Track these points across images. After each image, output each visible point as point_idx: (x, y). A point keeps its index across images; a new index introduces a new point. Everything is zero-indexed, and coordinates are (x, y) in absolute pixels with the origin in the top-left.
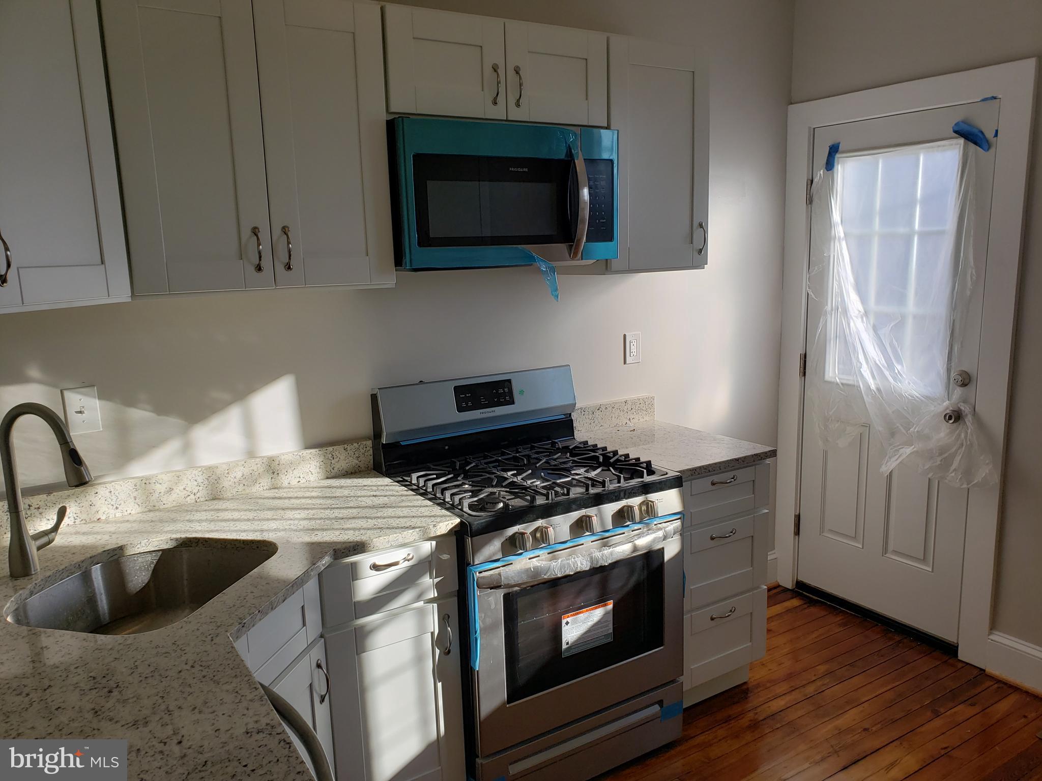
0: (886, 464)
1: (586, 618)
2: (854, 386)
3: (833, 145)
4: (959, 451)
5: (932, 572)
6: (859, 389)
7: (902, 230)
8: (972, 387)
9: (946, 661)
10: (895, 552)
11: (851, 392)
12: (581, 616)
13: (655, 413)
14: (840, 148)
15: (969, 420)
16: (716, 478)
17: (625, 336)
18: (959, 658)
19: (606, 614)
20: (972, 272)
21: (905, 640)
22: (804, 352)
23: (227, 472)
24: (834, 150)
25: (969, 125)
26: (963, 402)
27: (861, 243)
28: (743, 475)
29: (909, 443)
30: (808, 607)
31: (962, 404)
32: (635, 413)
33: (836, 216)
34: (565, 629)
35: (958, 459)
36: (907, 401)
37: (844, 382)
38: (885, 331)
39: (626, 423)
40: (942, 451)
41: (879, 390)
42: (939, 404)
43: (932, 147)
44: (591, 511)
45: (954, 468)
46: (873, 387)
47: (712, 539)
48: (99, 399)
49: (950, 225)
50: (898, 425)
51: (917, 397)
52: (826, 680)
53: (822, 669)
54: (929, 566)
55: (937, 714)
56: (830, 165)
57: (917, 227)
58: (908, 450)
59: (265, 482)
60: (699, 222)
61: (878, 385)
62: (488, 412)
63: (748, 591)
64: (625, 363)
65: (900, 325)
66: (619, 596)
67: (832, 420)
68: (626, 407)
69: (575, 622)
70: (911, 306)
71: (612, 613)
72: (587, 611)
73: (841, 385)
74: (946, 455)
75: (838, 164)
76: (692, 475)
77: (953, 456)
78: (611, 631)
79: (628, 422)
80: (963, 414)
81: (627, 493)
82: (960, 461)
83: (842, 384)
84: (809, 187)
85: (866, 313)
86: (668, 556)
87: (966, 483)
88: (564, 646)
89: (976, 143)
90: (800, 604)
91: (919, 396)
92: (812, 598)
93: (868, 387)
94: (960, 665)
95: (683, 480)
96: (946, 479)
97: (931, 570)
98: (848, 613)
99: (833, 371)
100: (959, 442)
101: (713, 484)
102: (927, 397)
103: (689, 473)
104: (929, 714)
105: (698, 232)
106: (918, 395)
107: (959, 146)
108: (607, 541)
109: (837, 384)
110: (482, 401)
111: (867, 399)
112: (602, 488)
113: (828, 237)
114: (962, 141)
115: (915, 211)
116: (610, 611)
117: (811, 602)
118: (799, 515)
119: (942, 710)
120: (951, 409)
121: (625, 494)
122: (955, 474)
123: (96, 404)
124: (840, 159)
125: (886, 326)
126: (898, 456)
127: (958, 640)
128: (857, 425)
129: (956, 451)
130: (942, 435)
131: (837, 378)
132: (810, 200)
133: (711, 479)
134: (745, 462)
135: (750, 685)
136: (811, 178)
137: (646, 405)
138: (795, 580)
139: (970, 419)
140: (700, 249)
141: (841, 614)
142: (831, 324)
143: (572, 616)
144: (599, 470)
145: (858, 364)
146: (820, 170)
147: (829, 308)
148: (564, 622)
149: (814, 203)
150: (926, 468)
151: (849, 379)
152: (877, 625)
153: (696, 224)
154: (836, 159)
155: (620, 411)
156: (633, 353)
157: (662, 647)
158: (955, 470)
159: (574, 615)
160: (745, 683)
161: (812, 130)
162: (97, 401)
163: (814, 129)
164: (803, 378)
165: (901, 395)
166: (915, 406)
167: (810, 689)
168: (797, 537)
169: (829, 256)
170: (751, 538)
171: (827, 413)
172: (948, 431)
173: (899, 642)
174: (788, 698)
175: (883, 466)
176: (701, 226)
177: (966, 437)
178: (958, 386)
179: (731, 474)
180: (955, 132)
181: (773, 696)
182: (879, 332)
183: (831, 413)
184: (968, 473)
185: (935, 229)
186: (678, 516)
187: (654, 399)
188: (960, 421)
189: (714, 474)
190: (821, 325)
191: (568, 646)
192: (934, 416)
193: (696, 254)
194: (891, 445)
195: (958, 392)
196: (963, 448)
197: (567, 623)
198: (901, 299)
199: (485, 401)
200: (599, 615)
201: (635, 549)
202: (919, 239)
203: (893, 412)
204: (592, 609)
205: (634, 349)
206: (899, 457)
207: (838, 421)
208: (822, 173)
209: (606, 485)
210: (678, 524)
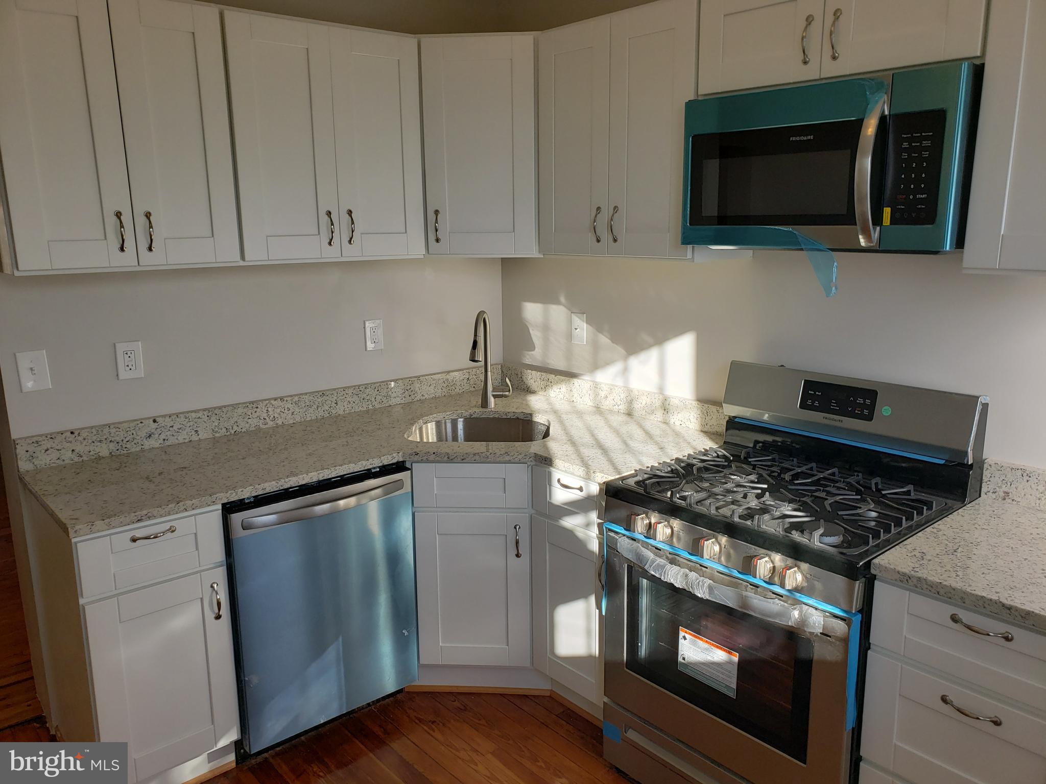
1: (706, 649)
12: (701, 643)
16: (966, 616)
19: (730, 663)
23: (637, 397)
34: (682, 642)
47: (944, 699)
48: (587, 323)
59: (659, 415)
62: (833, 420)
69: (693, 643)
72: (708, 643)
78: (734, 687)
88: (680, 659)
101: (955, 619)
110: (833, 406)
116: (734, 663)
123: (584, 325)
133: (951, 610)
143: (690, 634)
148: (682, 634)
159: (694, 636)
162: (585, 324)
179: (999, 625)
189: (954, 605)
191: (684, 661)
197: (685, 638)
199: (835, 406)
200: (721, 657)
204: (713, 645)
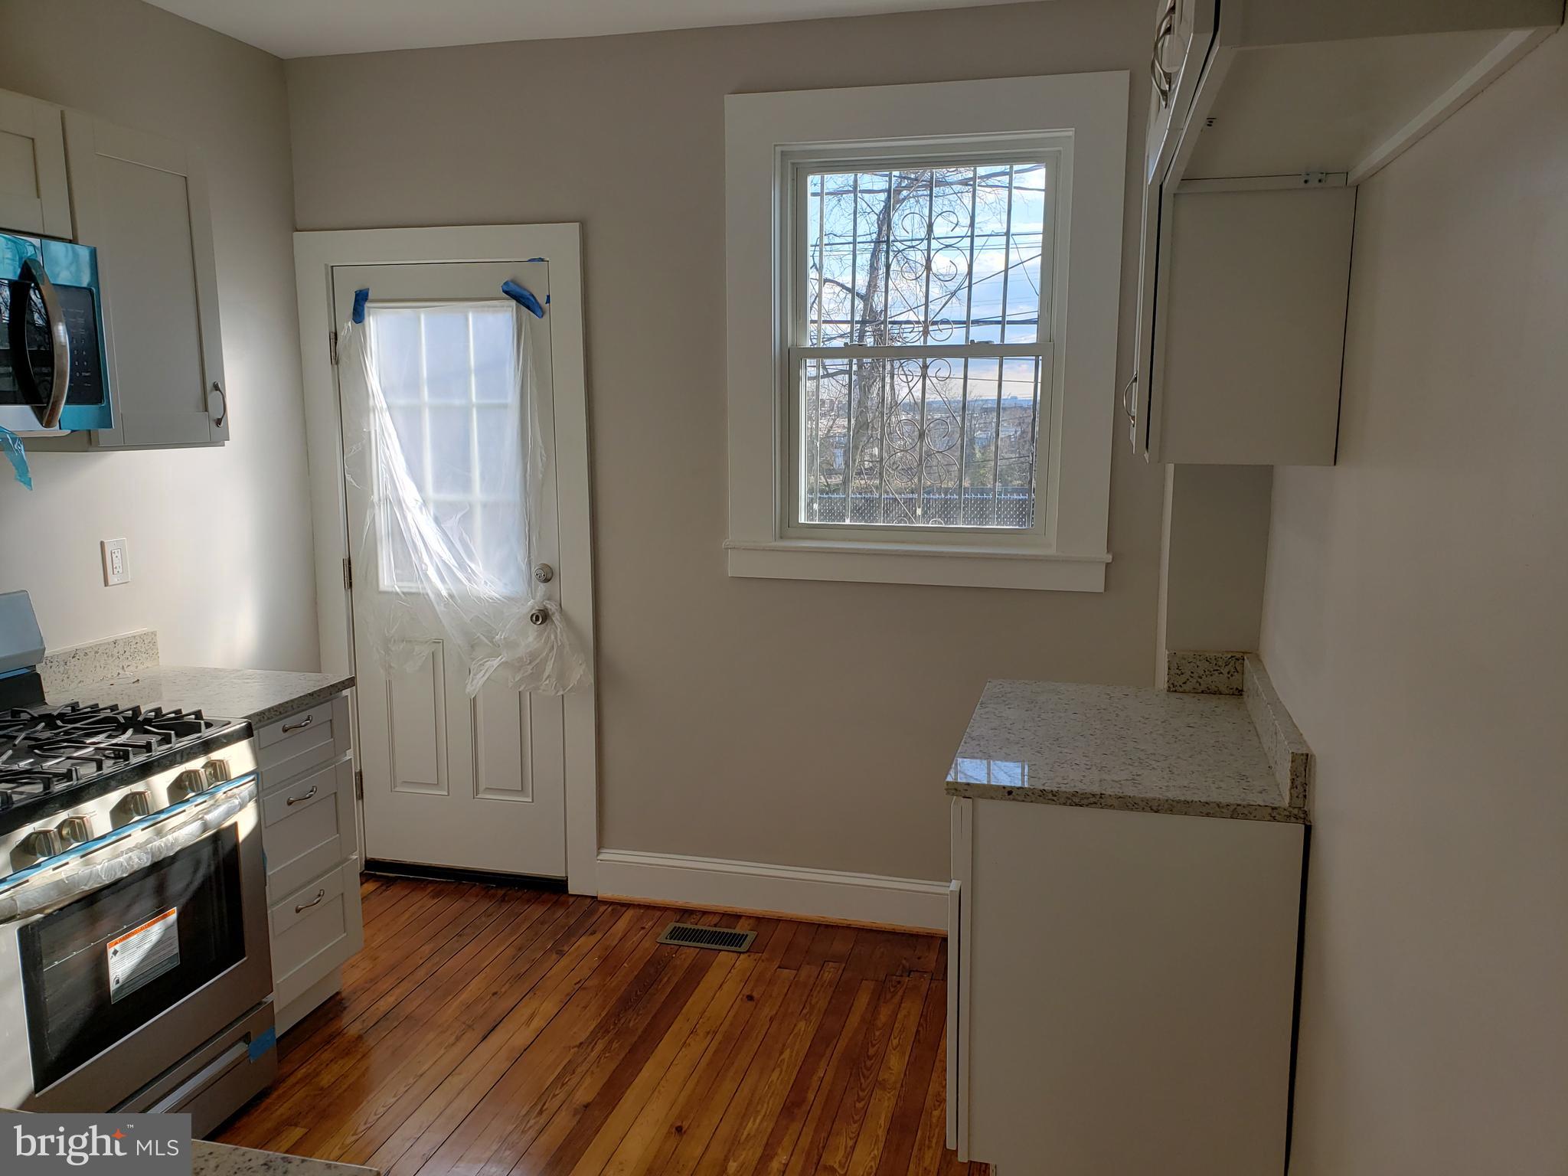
0: (472, 682)
1: (142, 940)
2: (418, 594)
3: (361, 291)
4: (551, 655)
5: (533, 802)
6: (426, 597)
7: (457, 402)
8: (555, 581)
9: (557, 900)
10: (489, 790)
11: (416, 602)
12: (134, 939)
13: (159, 655)
14: (369, 294)
15: (556, 618)
16: (288, 722)
17: (102, 544)
18: (570, 893)
19: (168, 929)
20: (541, 453)
21: (510, 892)
22: (348, 557)
24: (361, 298)
25: (518, 285)
26: (548, 600)
27: (410, 418)
28: (319, 713)
29: (495, 654)
30: (387, 887)
31: (548, 602)
32: (130, 658)
33: (374, 382)
34: (112, 961)
35: (550, 665)
36: (487, 604)
37: (405, 590)
38: (451, 524)
39: (119, 674)
40: (533, 656)
41: (451, 596)
42: (523, 605)
43: (483, 307)
44: (138, 787)
45: (547, 674)
46: (444, 593)
47: (290, 803)
49: (512, 398)
50: (479, 634)
51: (499, 600)
52: (436, 959)
53: (427, 949)
54: (528, 797)
55: (561, 954)
56: (358, 316)
57: (474, 399)
58: (496, 662)
60: (213, 381)
61: (450, 589)
63: (337, 866)
64: (106, 584)
65: (467, 517)
66: (183, 900)
67: (395, 641)
68: (116, 650)
69: (124, 949)
70: (478, 493)
71: (176, 926)
72: (142, 929)
73: (403, 596)
74: (538, 661)
75: (369, 316)
76: (260, 721)
77: (546, 660)
78: (177, 951)
79: (121, 672)
80: (550, 613)
81: (184, 754)
82: (554, 664)
83: (403, 593)
84: (333, 341)
85: (425, 503)
86: (243, 833)
87: (561, 689)
88: (113, 987)
89: (528, 308)
90: (377, 886)
91: (500, 597)
92: (388, 877)
93: (439, 595)
94: (571, 900)
95: (254, 727)
96: (539, 689)
97: (531, 800)
98: (437, 882)
99: (388, 579)
100: (549, 645)
101: (285, 730)
102: (509, 598)
103: (257, 719)
104: (554, 956)
105: (213, 396)
106: (498, 596)
107: (511, 309)
108: (163, 826)
109: (397, 593)
111: (440, 609)
112: (148, 752)
113: (364, 408)
114: (513, 303)
115: (470, 381)
116: (174, 923)
117: (389, 882)
118: (361, 773)
119: (566, 948)
120: (537, 608)
121: (182, 757)
122: (550, 681)
124: (372, 310)
125: (451, 518)
126: (484, 671)
127: (566, 872)
128: (427, 642)
129: (547, 655)
130: (531, 639)
131: (396, 587)
132: (335, 360)
133: (281, 724)
134: (321, 697)
135: (344, 995)
136: (334, 330)
137: (146, 644)
138: (364, 860)
139: (558, 617)
140: (219, 419)
141: (429, 885)
142: (382, 520)
143: (121, 940)
144: (130, 732)
145: (423, 565)
146: (347, 322)
147: (375, 498)
148: (110, 951)
149: (341, 363)
150: (517, 680)
151: (412, 587)
152: (475, 885)
153: (209, 386)
154: (366, 310)
155: (108, 657)
156: (118, 569)
157: (245, 959)
158: (548, 677)
159: (124, 939)
160: (337, 994)
161: (330, 269)
163: (332, 266)
164: (349, 590)
165: (479, 599)
166: (497, 608)
167: (421, 974)
168: (360, 802)
169: (370, 433)
170: (333, 796)
171: (388, 632)
172: (536, 633)
173: (504, 895)
174: (397, 991)
175: (469, 686)
176: (216, 387)
177: (556, 638)
178: (542, 582)
179: (304, 715)
180: (506, 292)
181: (378, 996)
182: (443, 526)
183: (393, 632)
184: (562, 676)
185: (496, 401)
186: (251, 778)
187: (155, 635)
188: (547, 621)
189: (285, 718)
190: (368, 520)
191: (118, 985)
192: (520, 618)
193: (213, 425)
194: (473, 659)
195: (542, 587)
196: (555, 650)
197: (115, 952)
198: (466, 485)
200: (159, 931)
201: (205, 827)
202: (478, 412)
203: (471, 620)
204: (149, 925)
205: (117, 562)
206: (485, 673)
207: (403, 641)
208: (350, 325)
209: (153, 748)
210: (251, 786)
